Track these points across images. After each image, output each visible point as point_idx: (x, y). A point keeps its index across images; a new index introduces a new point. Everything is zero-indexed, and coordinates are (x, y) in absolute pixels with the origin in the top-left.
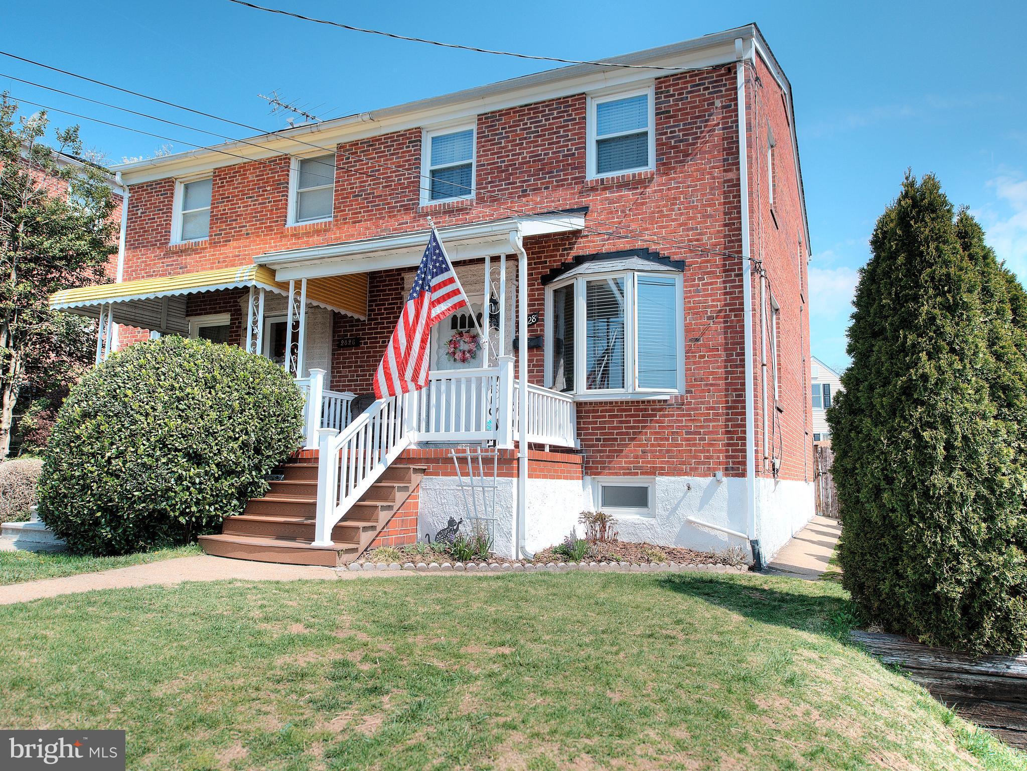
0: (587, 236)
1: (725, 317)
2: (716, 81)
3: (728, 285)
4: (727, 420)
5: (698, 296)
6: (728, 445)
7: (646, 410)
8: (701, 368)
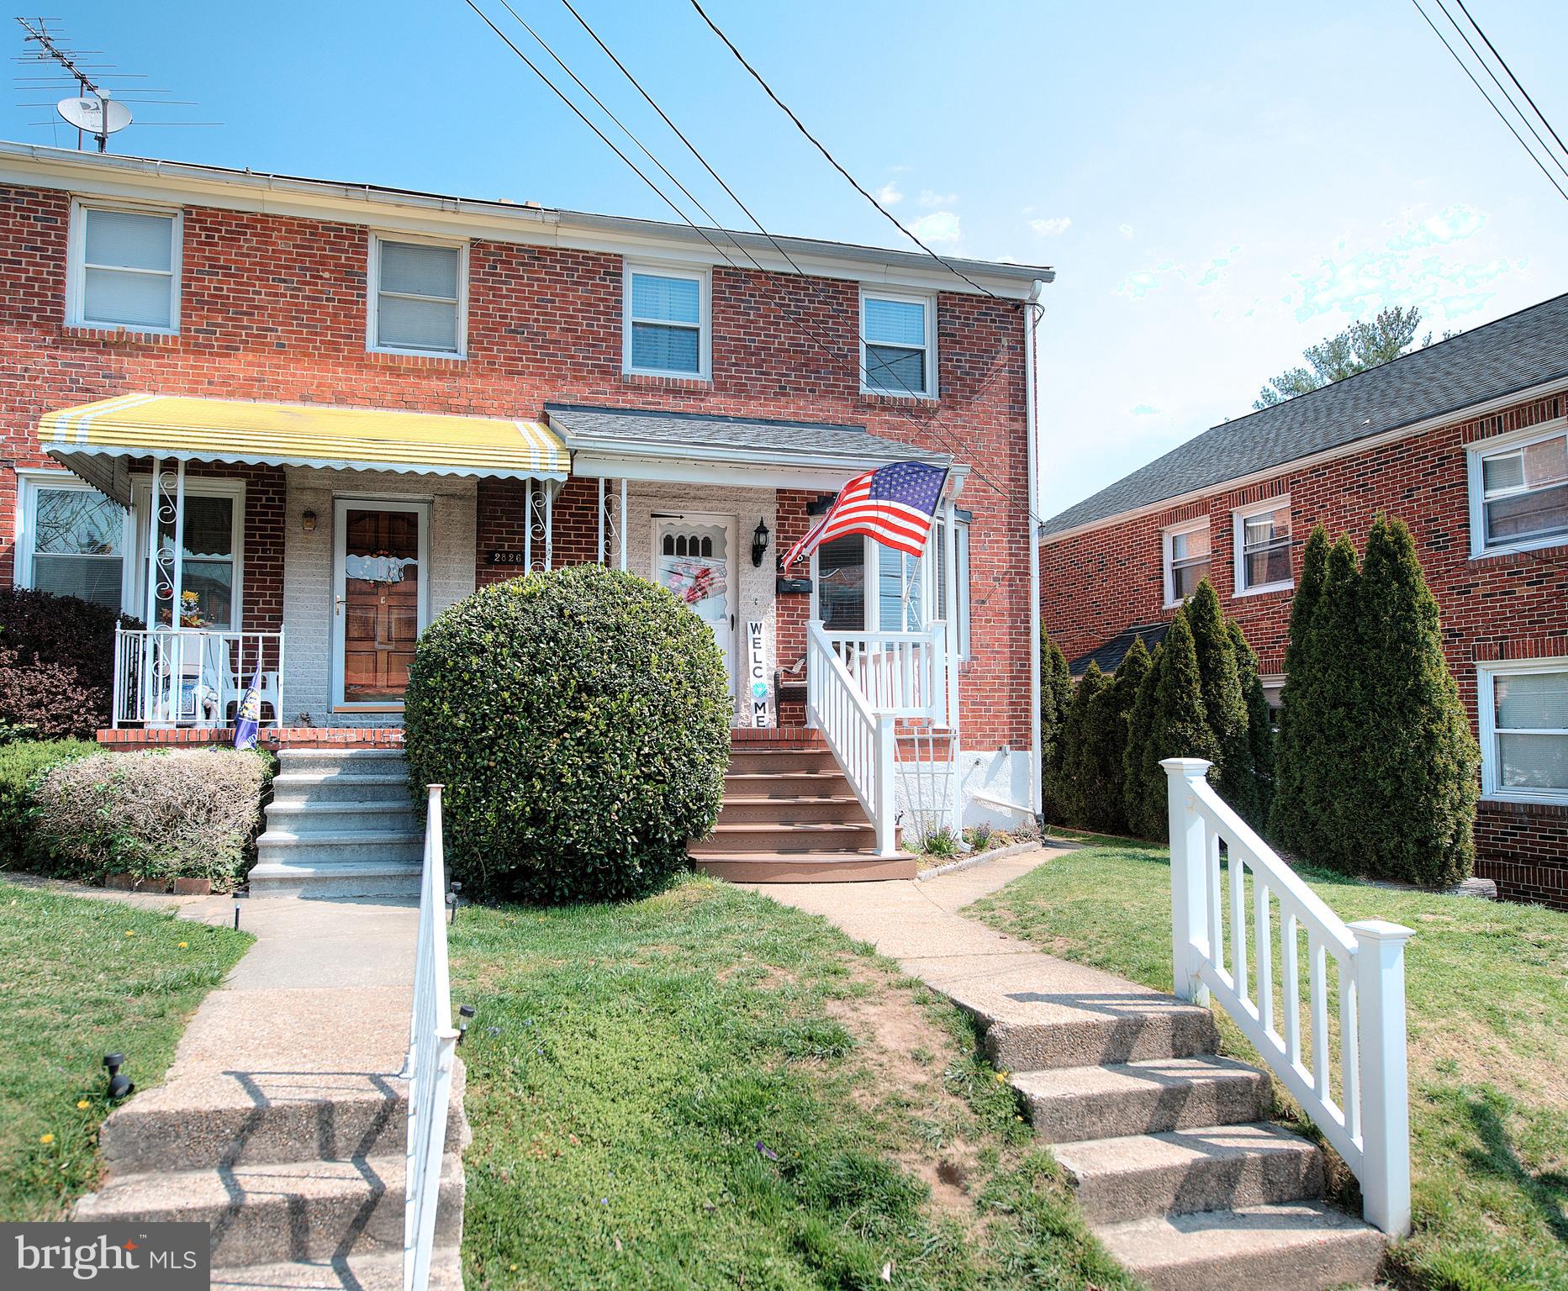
1: (1010, 579)
2: (1003, 316)
5: (985, 554)
6: (1013, 717)
8: (986, 633)
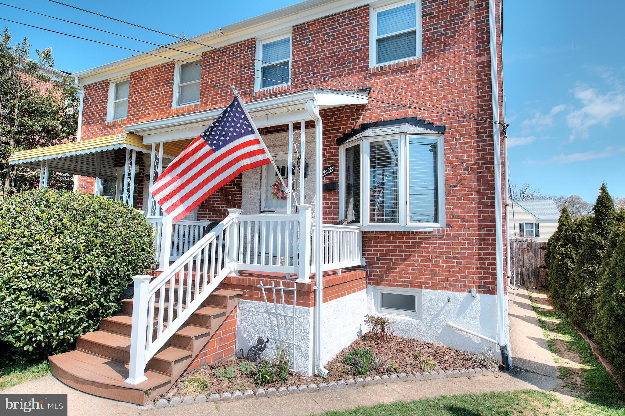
0: (370, 109)
1: (478, 168)
3: (480, 144)
4: (480, 249)
5: (456, 153)
6: (481, 268)
7: (414, 238)
8: (458, 208)
